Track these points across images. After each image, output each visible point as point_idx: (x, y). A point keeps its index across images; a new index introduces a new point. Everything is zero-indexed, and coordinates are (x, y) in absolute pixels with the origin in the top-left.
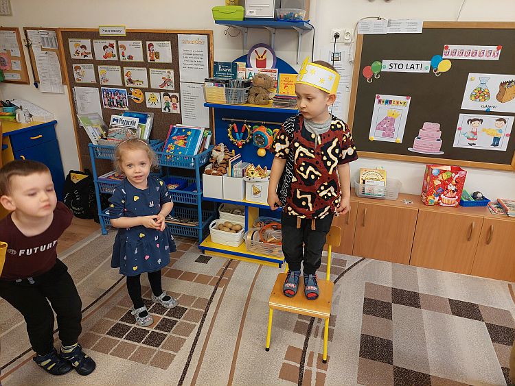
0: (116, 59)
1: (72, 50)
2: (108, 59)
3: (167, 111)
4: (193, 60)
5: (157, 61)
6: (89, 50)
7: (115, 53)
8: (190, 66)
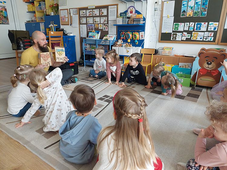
1: (81, 14)
2: (90, 15)
3: (104, 30)
4: (112, 13)
5: (103, 15)
7: (92, 14)
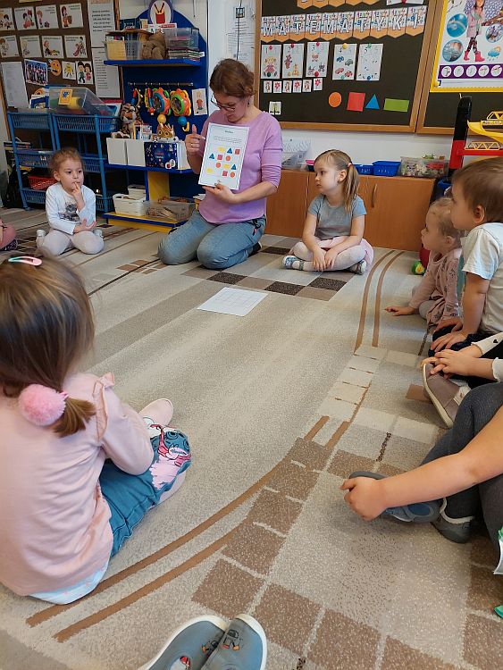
0: (35, 27)
2: (28, 28)
3: (82, 82)
4: (102, 21)
6: (11, 20)
8: (100, 29)
